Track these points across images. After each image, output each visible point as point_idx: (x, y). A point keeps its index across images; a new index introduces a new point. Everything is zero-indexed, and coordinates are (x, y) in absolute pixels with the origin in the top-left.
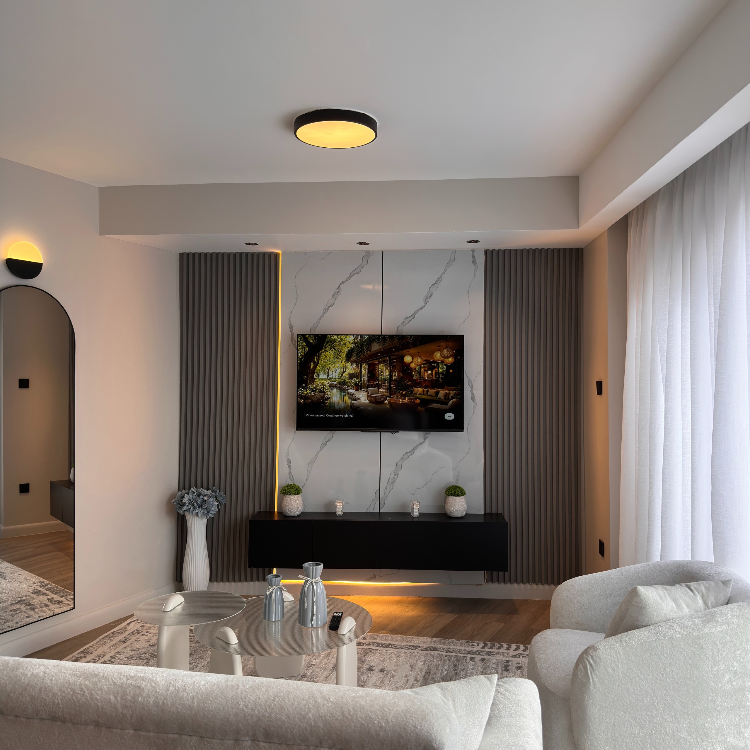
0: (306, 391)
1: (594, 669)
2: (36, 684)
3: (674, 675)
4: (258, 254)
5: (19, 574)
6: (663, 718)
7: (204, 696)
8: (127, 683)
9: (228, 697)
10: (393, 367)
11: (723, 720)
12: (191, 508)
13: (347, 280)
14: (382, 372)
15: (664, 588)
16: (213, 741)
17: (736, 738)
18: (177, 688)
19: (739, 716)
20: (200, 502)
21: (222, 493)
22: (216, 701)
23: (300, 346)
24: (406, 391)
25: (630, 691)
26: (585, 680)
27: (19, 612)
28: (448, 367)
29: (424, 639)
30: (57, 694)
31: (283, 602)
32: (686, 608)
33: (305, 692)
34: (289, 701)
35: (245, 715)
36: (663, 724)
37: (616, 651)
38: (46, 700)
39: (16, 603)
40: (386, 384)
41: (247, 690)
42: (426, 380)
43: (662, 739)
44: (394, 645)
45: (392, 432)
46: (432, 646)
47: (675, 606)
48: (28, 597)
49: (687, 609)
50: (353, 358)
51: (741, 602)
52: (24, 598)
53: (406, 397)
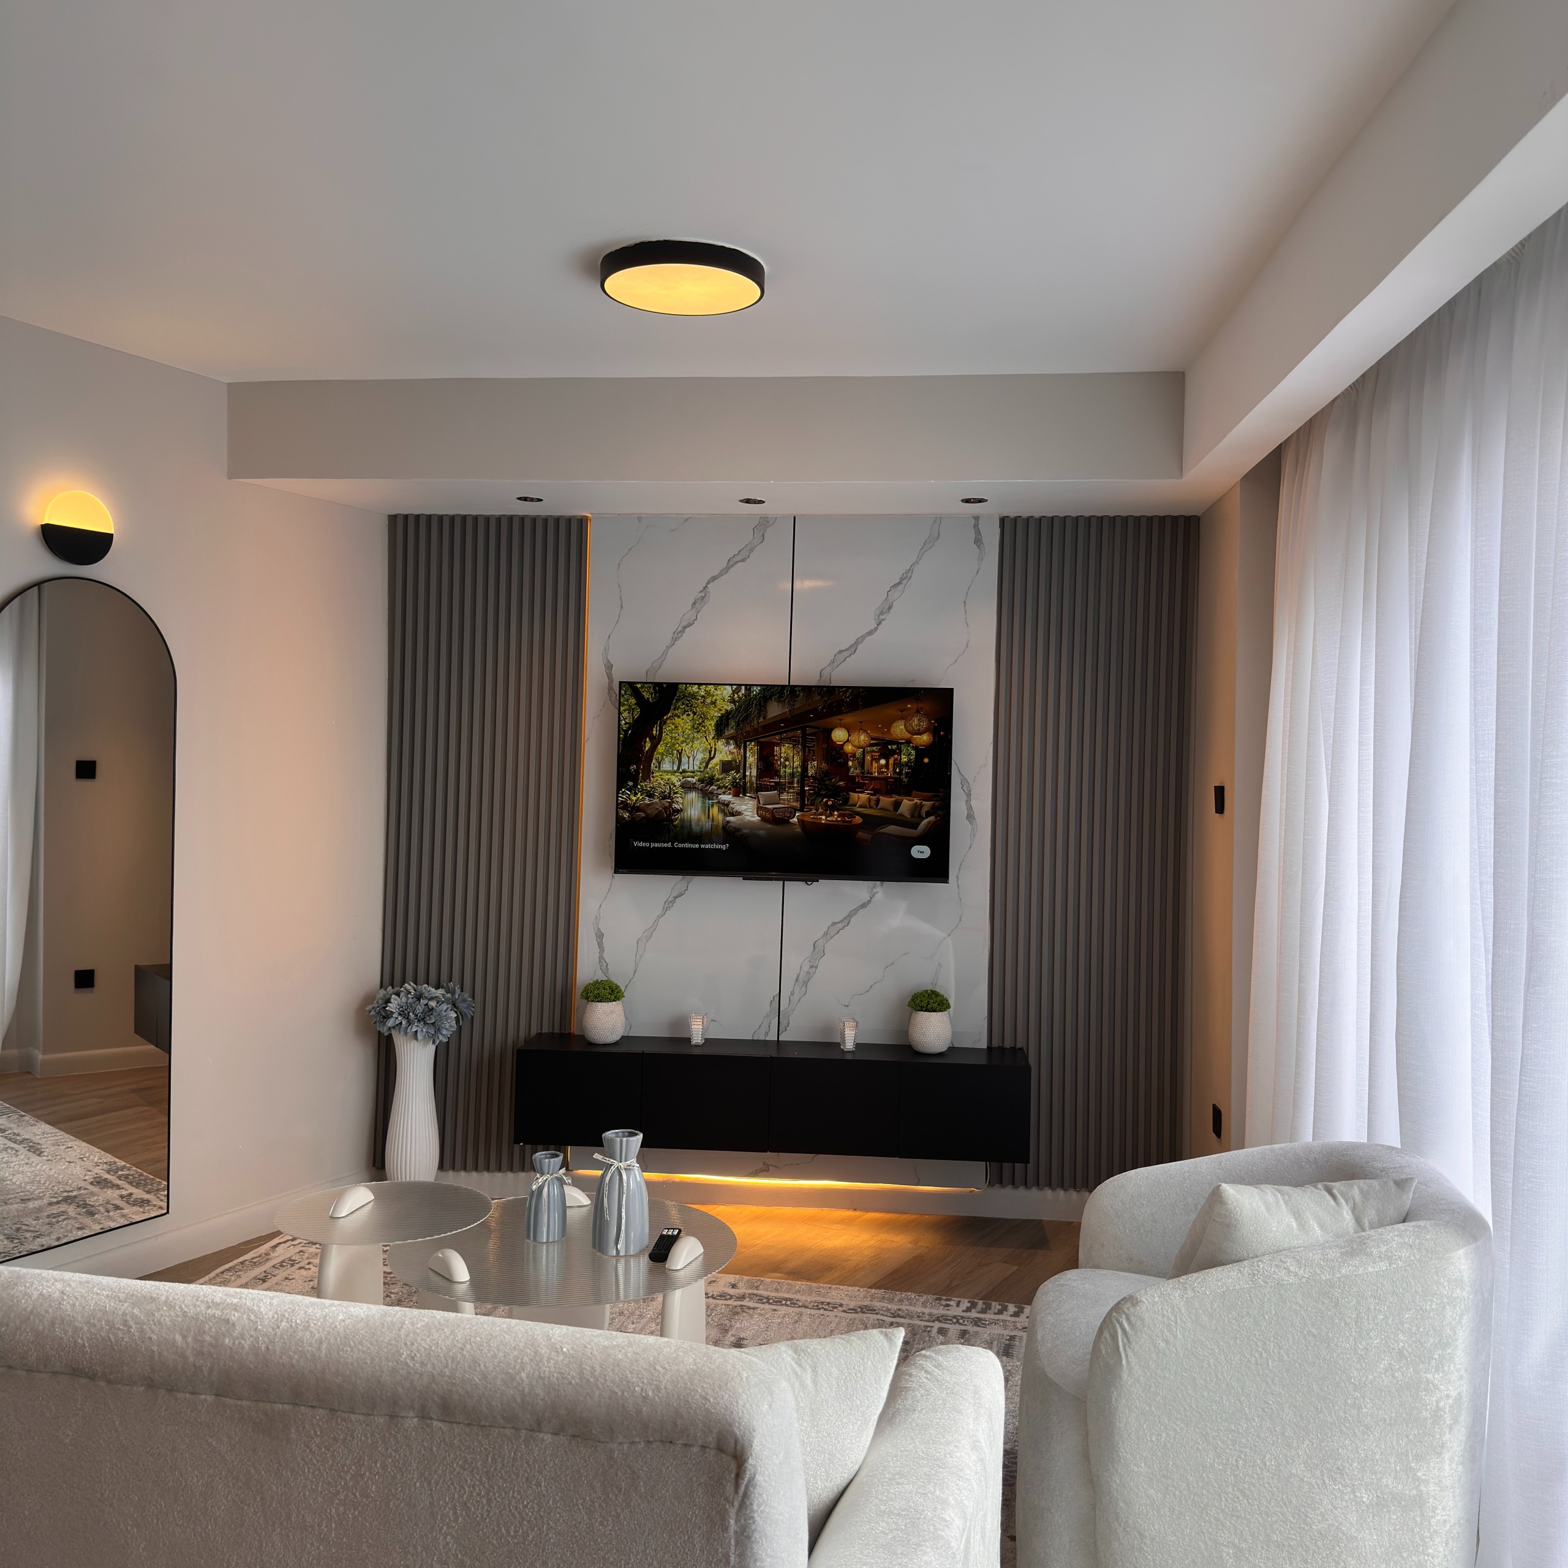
0: (635, 794)
1: (1131, 1340)
2: (47, 1311)
3: (1282, 1356)
4: (546, 520)
5: (68, 1148)
6: (1258, 1436)
7: (341, 1338)
8: (206, 1313)
9: (382, 1342)
10: (809, 750)
11: (1374, 1444)
12: (404, 1022)
13: (721, 574)
14: (787, 759)
15: (1279, 1191)
16: (353, 1417)
17: (1400, 1479)
18: (293, 1325)
19: (1407, 1437)
20: (421, 1010)
21: (466, 995)
22: (360, 1347)
23: (625, 704)
24: (835, 799)
25: (1196, 1384)
26: (1112, 1362)
27: (64, 1220)
28: (920, 752)
29: (853, 1290)
30: (82, 1328)
31: (564, 1208)
32: (1317, 1229)
33: (520, 1337)
34: (489, 1351)
35: (409, 1373)
36: (1259, 1448)
37: (1173, 1308)
38: (62, 1338)
39: (58, 1202)
40: (795, 785)
41: (418, 1331)
42: (875, 778)
43: (1256, 1476)
44: (791, 1300)
45: (806, 881)
46: (866, 1303)
47: (1295, 1225)
48: (83, 1191)
49: (1318, 1231)
50: (730, 732)
51: (1425, 1219)
52: (75, 1193)
53: (834, 812)
